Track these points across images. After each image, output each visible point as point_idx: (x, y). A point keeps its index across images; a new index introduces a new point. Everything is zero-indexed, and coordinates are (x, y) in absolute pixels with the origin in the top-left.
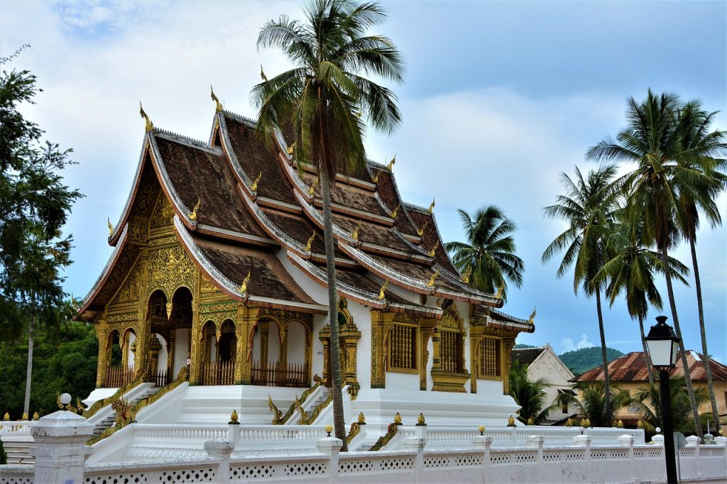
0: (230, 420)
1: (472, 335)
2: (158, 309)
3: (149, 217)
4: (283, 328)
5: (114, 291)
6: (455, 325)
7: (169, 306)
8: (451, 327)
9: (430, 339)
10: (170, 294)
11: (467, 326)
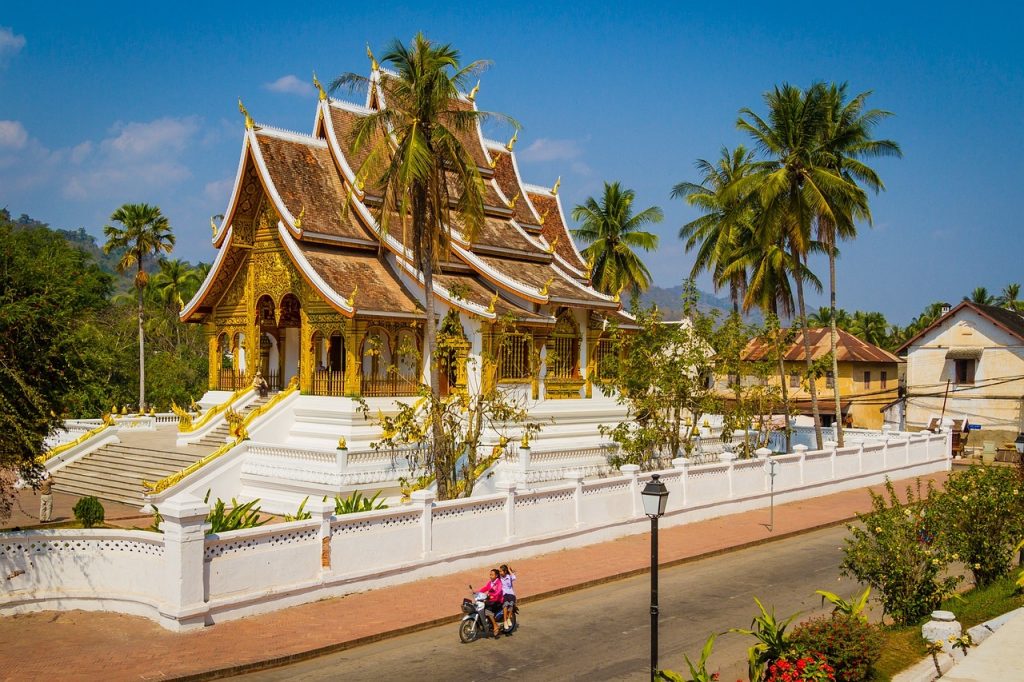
0: (338, 445)
1: (589, 339)
2: (267, 312)
3: (253, 218)
4: (393, 338)
5: (221, 293)
6: (571, 330)
7: (278, 313)
8: (567, 333)
9: (544, 346)
10: (277, 300)
11: (583, 331)
